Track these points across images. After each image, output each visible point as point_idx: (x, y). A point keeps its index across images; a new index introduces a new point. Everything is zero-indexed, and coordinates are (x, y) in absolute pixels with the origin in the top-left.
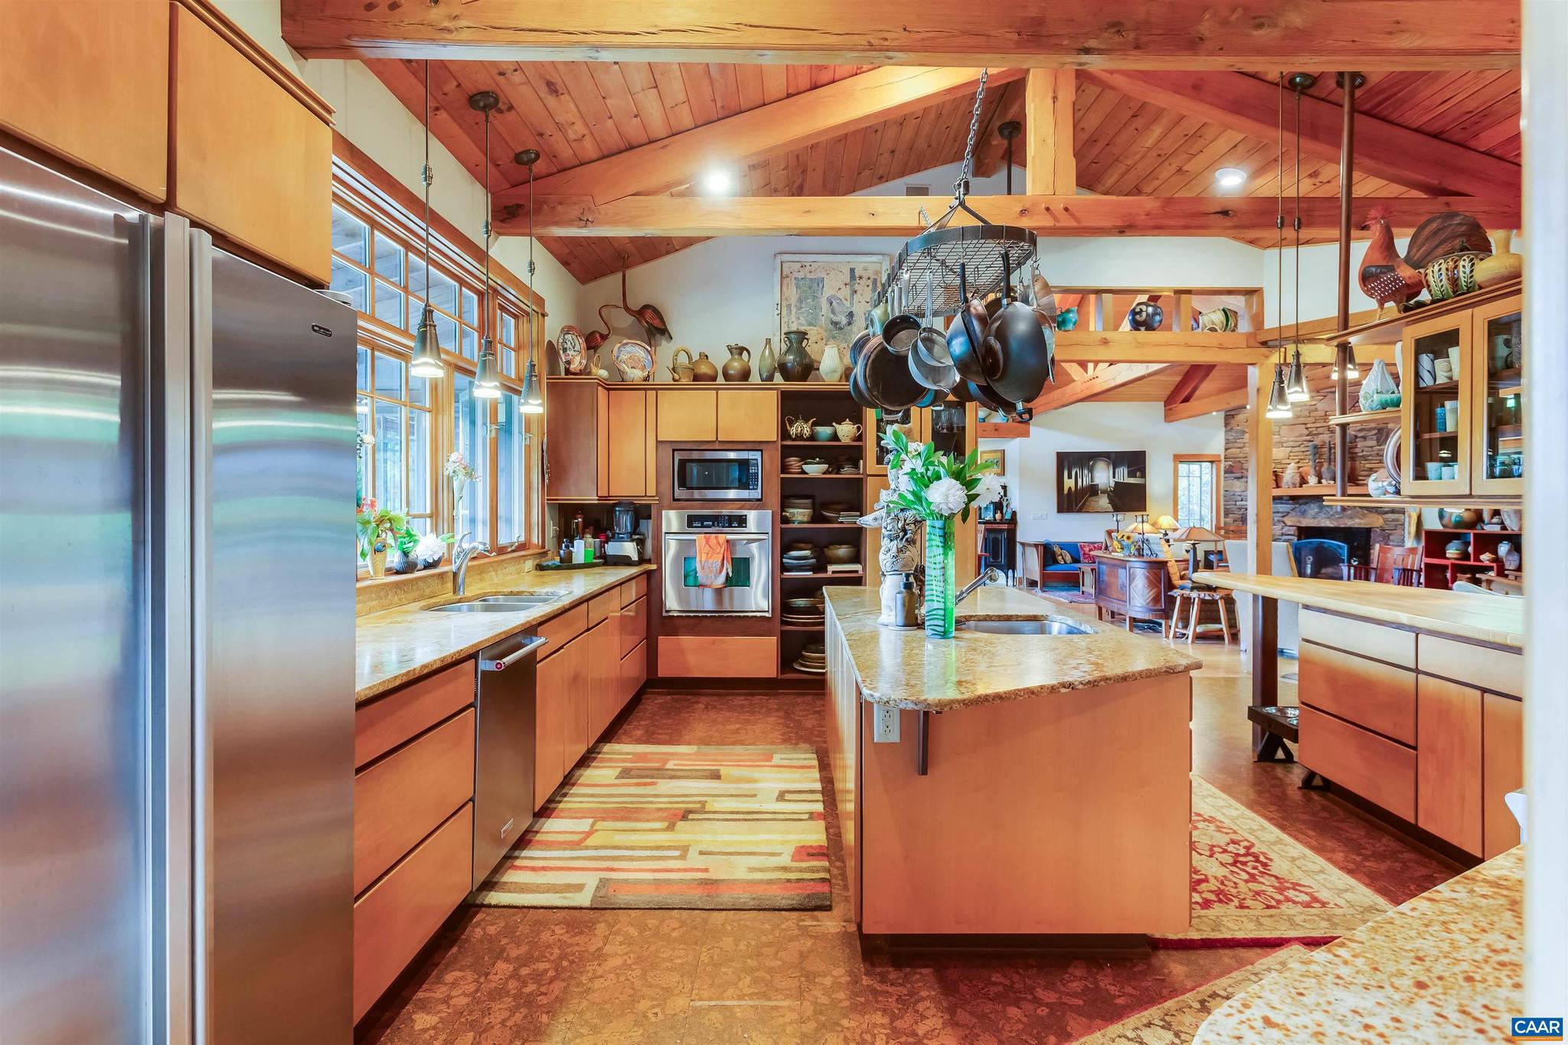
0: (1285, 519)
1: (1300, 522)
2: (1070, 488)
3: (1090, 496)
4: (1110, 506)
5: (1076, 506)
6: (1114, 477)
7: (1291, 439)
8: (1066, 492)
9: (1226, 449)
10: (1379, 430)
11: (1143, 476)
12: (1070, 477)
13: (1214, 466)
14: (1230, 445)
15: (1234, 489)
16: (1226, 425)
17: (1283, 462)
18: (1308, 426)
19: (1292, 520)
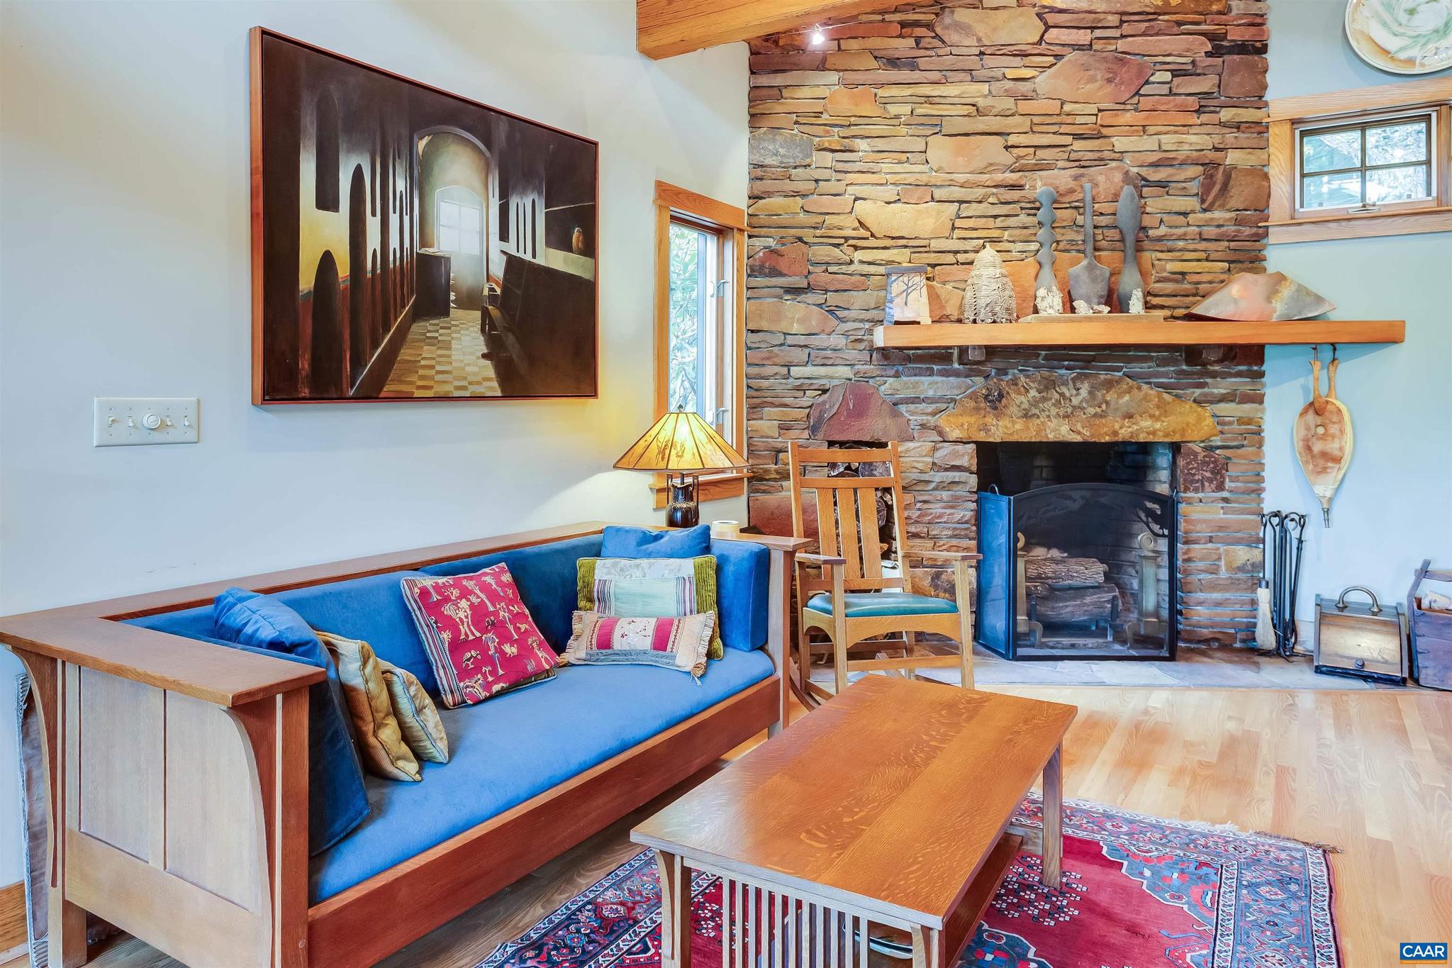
0: (941, 420)
1: (985, 428)
2: (327, 261)
3: (419, 314)
4: (488, 369)
5: (358, 363)
6: (504, 236)
7: (961, 178)
8: (307, 281)
9: (754, 197)
10: (1210, 167)
11: (589, 249)
12: (327, 201)
13: (729, 247)
14: (767, 185)
15: (783, 326)
16: (755, 118)
17: (935, 245)
18: (1013, 140)
19: (962, 425)
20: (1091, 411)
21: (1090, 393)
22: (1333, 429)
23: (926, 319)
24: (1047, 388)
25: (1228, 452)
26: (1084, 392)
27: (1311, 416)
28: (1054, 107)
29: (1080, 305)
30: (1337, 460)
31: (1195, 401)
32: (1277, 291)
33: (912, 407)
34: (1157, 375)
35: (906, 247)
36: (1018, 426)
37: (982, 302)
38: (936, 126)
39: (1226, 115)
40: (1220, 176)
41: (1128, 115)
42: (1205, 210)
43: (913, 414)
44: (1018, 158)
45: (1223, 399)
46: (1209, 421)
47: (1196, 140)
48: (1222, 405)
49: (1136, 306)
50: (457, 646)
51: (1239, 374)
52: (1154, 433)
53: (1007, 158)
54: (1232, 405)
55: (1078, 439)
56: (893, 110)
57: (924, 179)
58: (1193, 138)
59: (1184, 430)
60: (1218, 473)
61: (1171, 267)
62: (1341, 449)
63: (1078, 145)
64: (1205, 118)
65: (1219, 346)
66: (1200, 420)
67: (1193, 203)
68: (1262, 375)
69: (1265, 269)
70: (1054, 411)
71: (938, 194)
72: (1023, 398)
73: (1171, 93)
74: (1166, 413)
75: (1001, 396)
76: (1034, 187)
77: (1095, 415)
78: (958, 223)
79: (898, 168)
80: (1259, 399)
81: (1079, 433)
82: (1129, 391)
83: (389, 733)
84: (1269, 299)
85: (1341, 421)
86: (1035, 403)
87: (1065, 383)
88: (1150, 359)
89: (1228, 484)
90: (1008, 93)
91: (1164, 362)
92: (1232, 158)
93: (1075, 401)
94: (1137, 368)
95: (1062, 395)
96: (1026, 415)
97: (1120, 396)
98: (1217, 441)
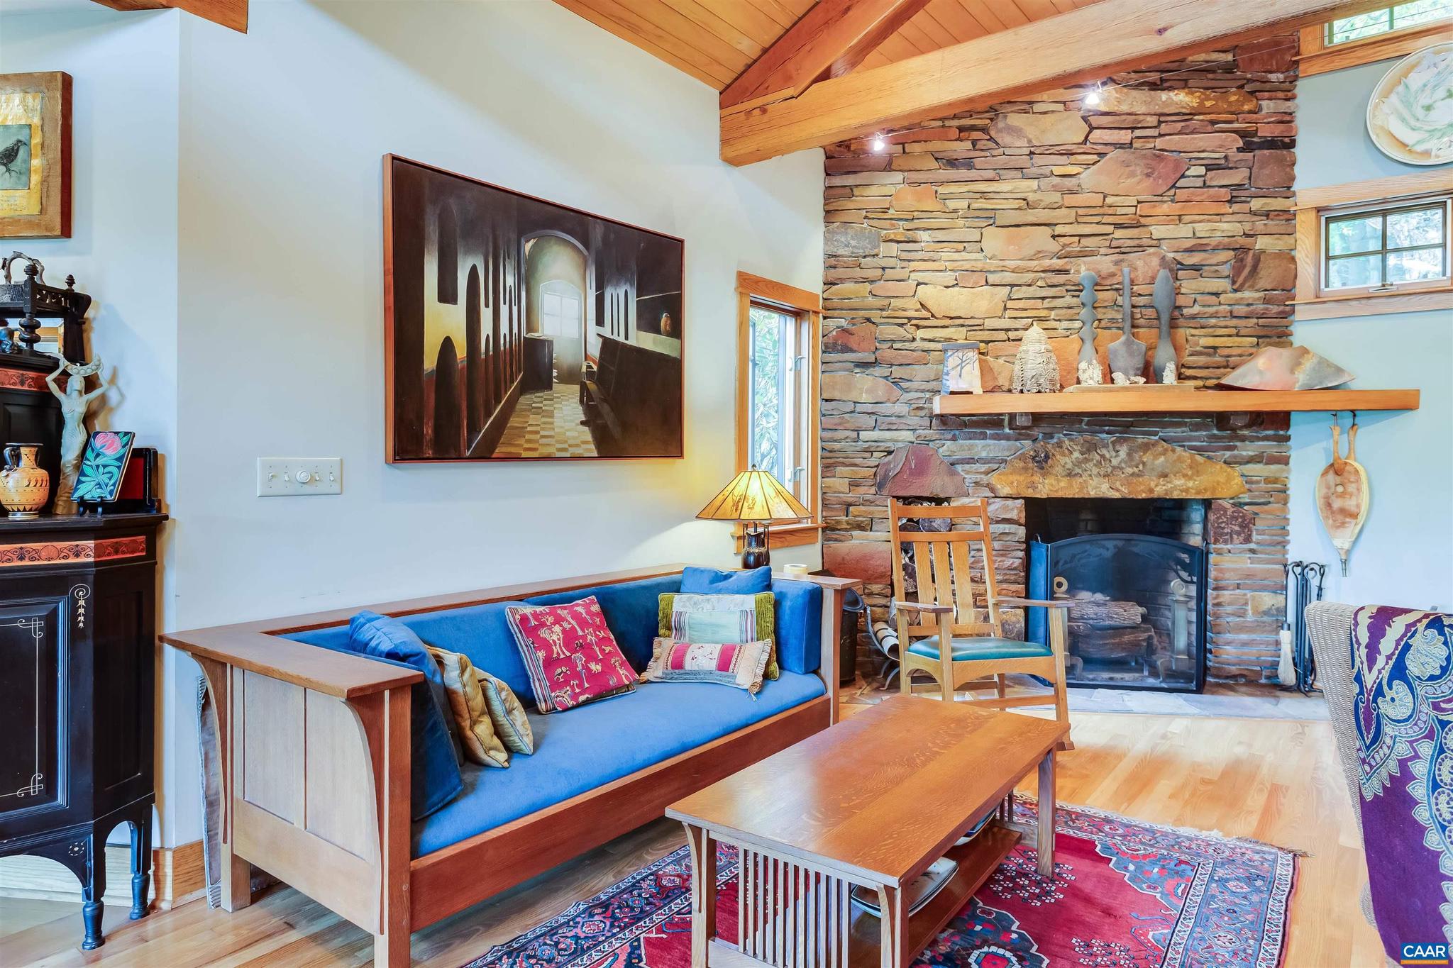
0: (993, 479)
1: (1033, 485)
2: (447, 344)
3: (525, 388)
4: (586, 434)
5: (473, 429)
6: (600, 321)
7: (1011, 264)
8: (430, 362)
9: (829, 283)
10: (1241, 251)
11: (676, 331)
12: (447, 295)
13: (805, 327)
14: (840, 272)
15: (854, 395)
16: (829, 214)
17: (989, 324)
18: (1059, 230)
19: (1012, 483)
20: (1130, 470)
21: (1129, 455)
22: (1351, 488)
23: (978, 390)
24: (1089, 450)
25: (1255, 508)
26: (1123, 453)
27: (1331, 476)
28: (1098, 200)
29: (1119, 377)
30: (1354, 516)
31: (1225, 462)
32: (1299, 364)
33: (967, 467)
34: (1190, 439)
35: (963, 326)
36: (1062, 484)
37: (1029, 374)
38: (990, 218)
39: (1256, 204)
40: (1249, 260)
41: (1165, 205)
42: (1236, 291)
43: (968, 473)
44: (1064, 246)
45: (1250, 460)
46: (1238, 481)
47: (1228, 227)
48: (1250, 466)
49: (1169, 377)
50: (550, 663)
51: (1266, 438)
52: (1187, 490)
53: (1054, 246)
54: (1260, 466)
55: (1117, 495)
56: (952, 205)
57: (979, 265)
58: (1225, 226)
59: (1214, 489)
60: (1246, 526)
61: (1204, 341)
62: (1358, 506)
63: (1119, 233)
64: (1236, 207)
65: (1245, 413)
66: (1229, 479)
67: (1224, 284)
68: (1288, 438)
69: (1292, 344)
70: (1095, 471)
71: (992, 278)
72: (1067, 459)
73: (1205, 185)
74: (1198, 473)
75: (1047, 457)
76: (1078, 272)
77: (1133, 475)
78: (1010, 304)
79: (956, 256)
80: (1285, 461)
81: (1118, 490)
82: (1164, 452)
83: (483, 729)
84: (1292, 371)
85: (1358, 481)
86: (1078, 463)
87: (1106, 446)
88: (1185, 424)
89: (1255, 537)
90: (1056, 189)
91: (1197, 427)
92: (1261, 243)
93: (1115, 462)
94: (1171, 432)
95: (1103, 456)
96: (1070, 474)
97: (1156, 457)
98: (1245, 498)
